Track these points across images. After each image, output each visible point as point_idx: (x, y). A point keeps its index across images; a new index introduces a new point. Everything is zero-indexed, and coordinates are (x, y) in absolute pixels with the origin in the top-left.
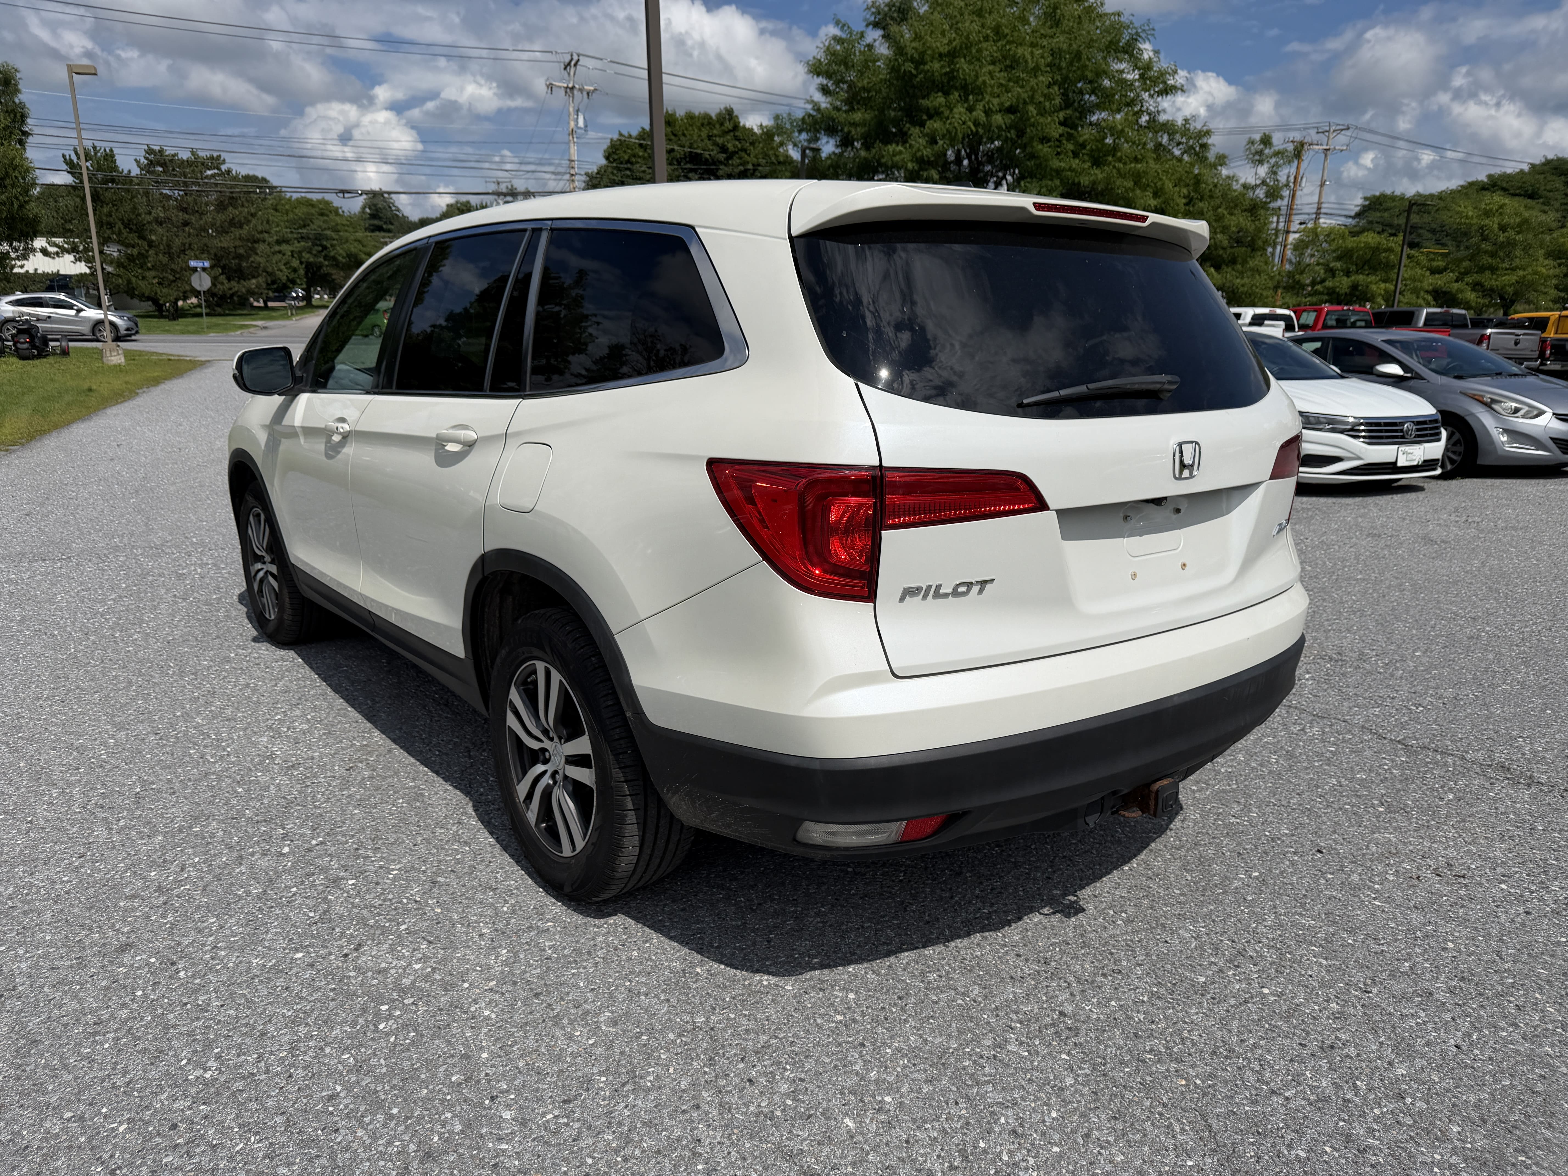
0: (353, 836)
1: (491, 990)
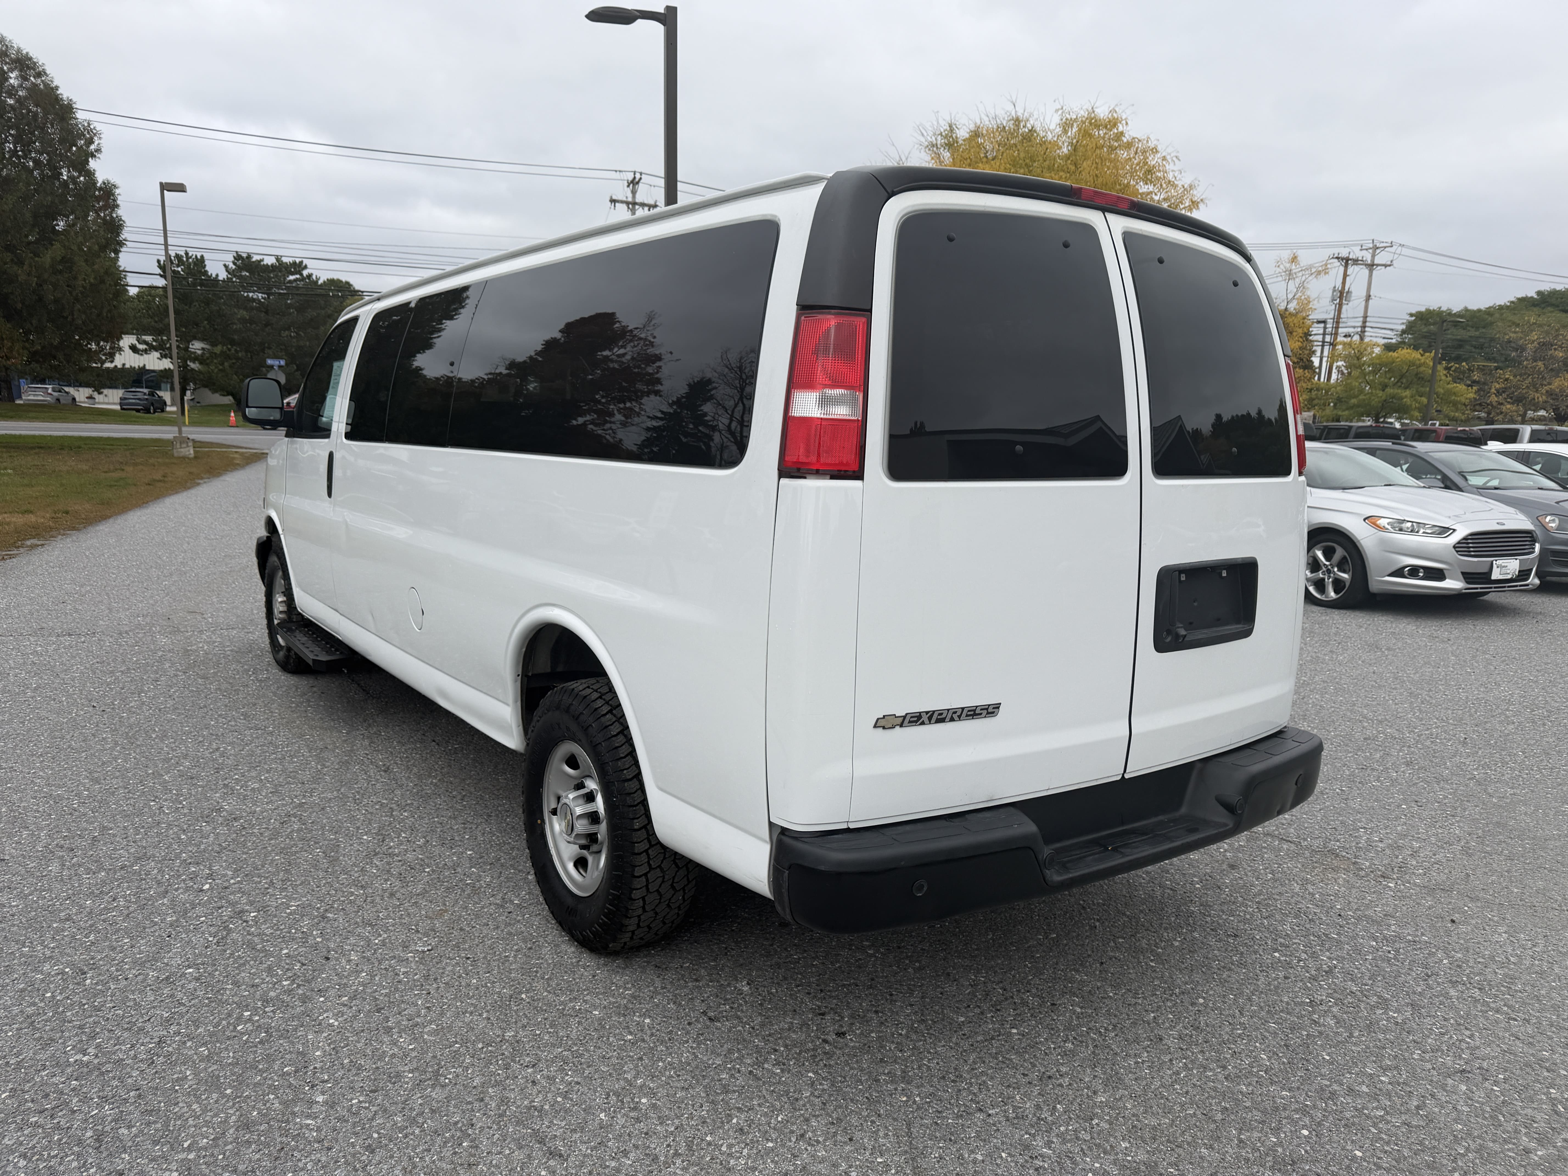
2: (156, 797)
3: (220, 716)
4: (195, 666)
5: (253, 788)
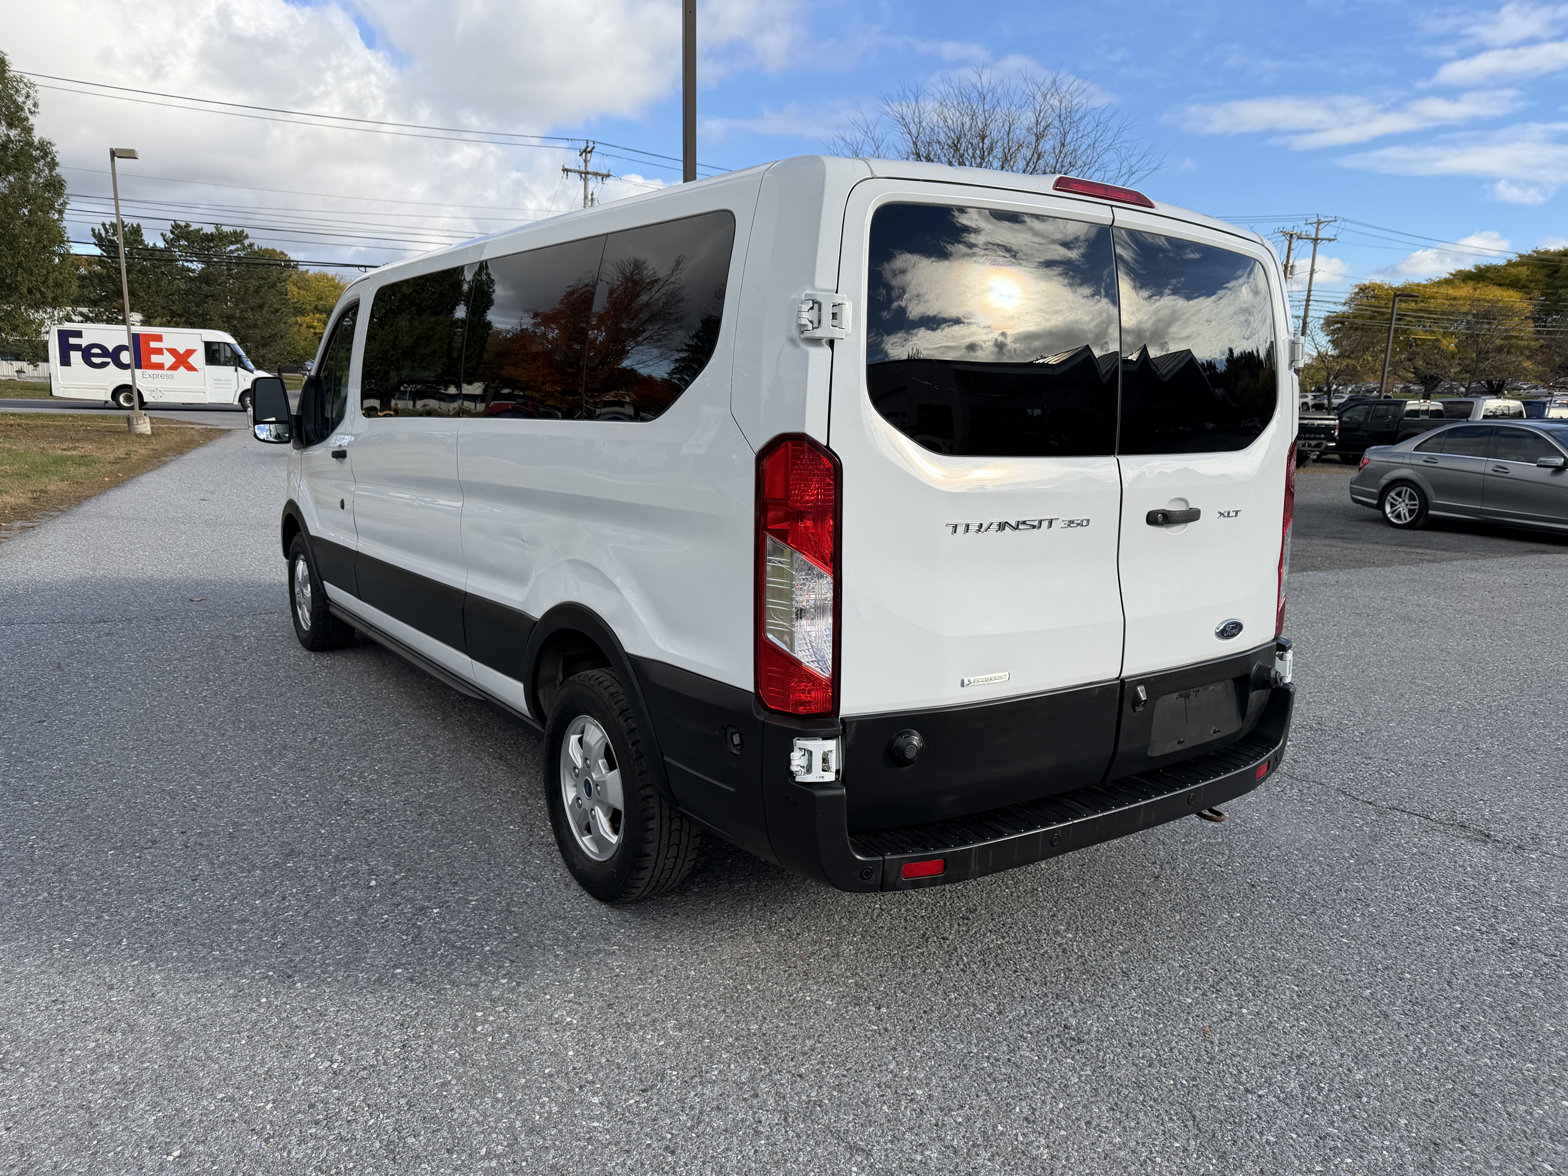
1: (570, 1001)
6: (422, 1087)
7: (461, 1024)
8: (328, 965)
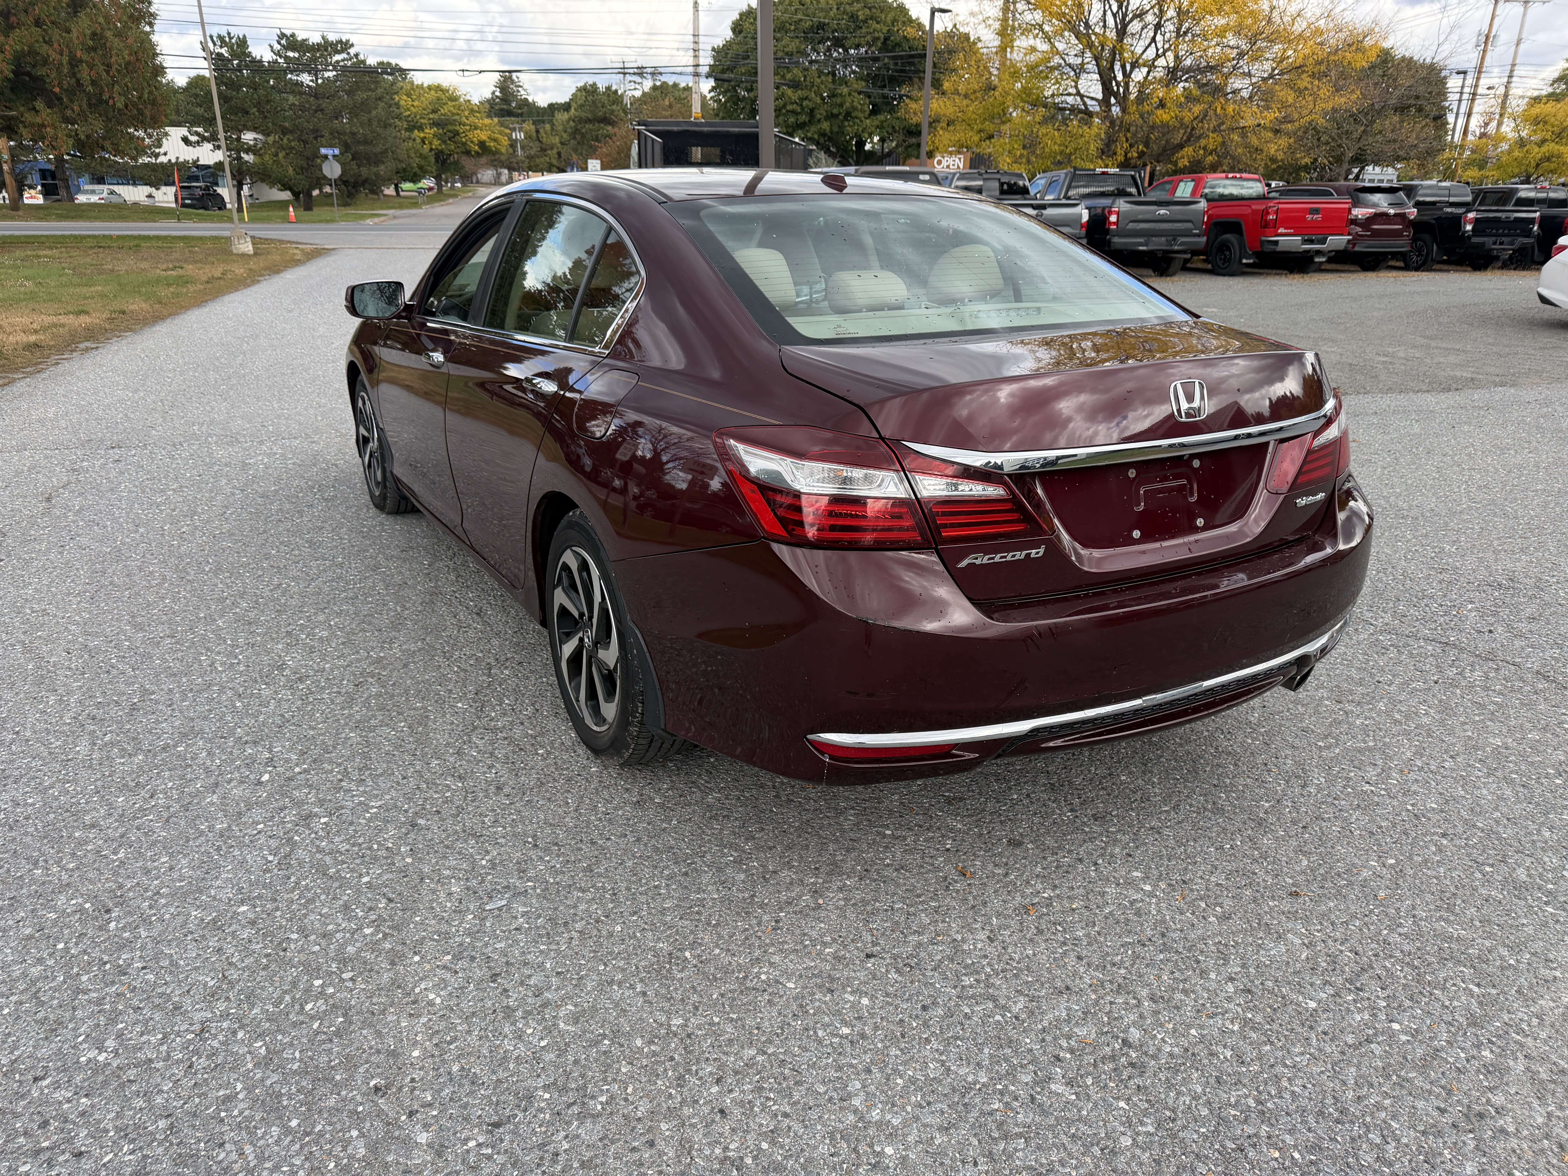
0: (340, 765)
2: (208, 649)
3: (281, 543)
4: (253, 482)
5: (321, 638)
6: (197, 1100)
7: (287, 998)
8: (162, 896)
